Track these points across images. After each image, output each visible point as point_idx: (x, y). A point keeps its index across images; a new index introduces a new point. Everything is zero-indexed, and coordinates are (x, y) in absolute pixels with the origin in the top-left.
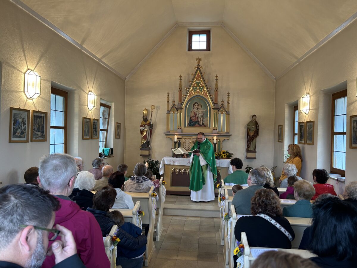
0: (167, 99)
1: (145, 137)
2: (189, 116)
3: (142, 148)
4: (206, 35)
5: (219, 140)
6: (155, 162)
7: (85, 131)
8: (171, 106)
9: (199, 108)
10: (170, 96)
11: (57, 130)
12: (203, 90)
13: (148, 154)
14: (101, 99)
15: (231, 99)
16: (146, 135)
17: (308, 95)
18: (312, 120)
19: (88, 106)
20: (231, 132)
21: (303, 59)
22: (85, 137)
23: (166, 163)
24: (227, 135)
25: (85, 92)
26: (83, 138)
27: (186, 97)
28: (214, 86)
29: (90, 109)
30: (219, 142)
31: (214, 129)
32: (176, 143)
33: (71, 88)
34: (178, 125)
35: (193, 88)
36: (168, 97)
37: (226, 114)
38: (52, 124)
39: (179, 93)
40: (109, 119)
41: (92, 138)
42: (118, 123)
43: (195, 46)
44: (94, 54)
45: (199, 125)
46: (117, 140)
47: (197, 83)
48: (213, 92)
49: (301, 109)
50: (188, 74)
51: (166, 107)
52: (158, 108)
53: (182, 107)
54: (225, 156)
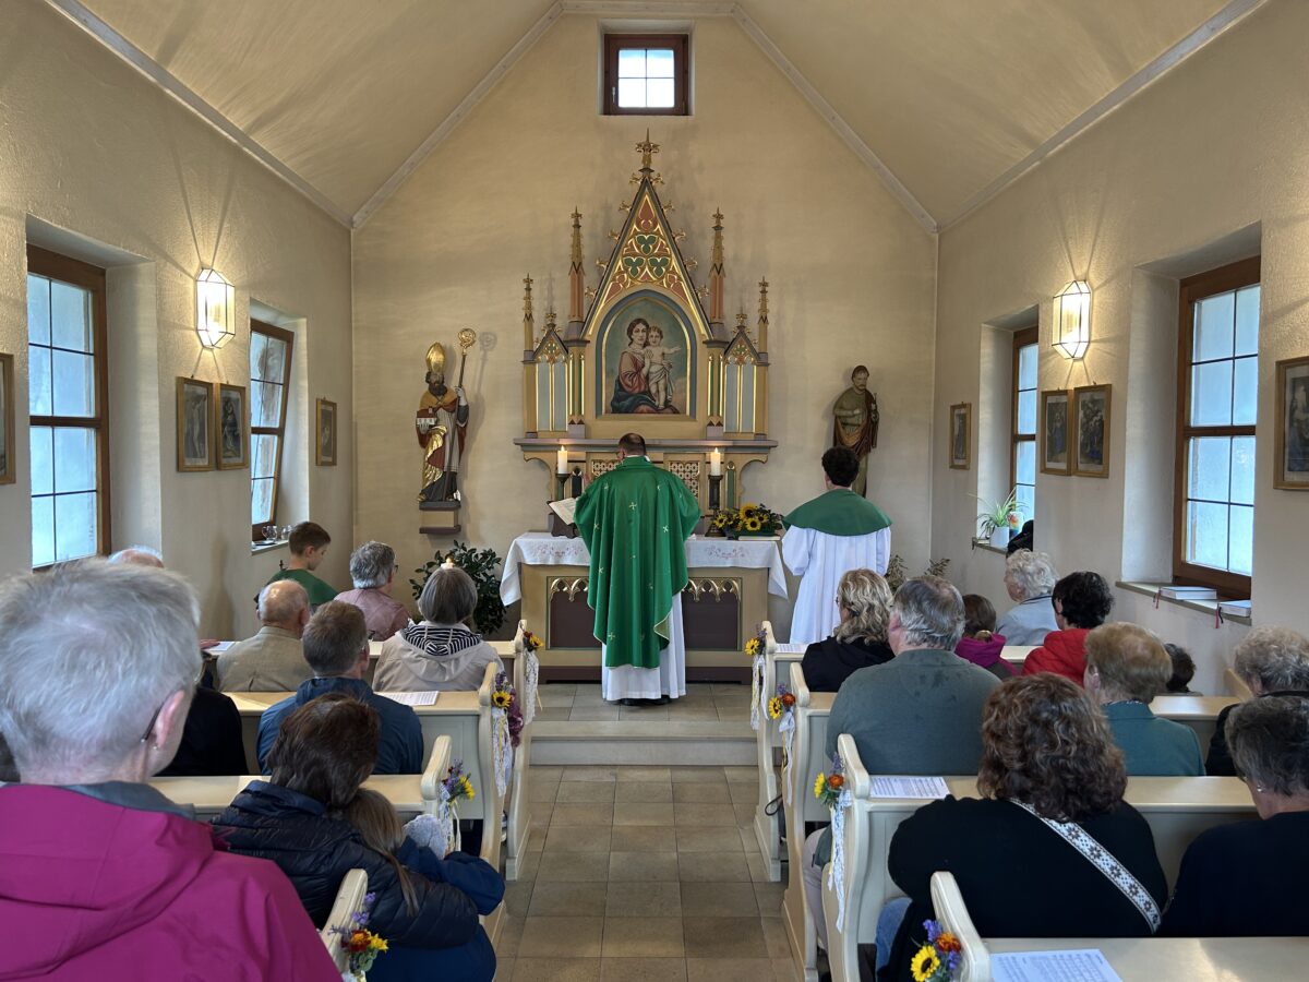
0: (523, 303)
1: (437, 459)
2: (612, 371)
3: (427, 500)
4: (672, 52)
5: (731, 464)
6: (480, 557)
7: (188, 434)
8: (539, 334)
9: (650, 340)
10: (534, 293)
11: (60, 431)
12: (667, 269)
13: (452, 526)
14: (253, 302)
15: (772, 306)
16: (441, 450)
17: (1084, 287)
18: (1100, 382)
19: (197, 330)
20: (773, 436)
21: (1061, 146)
22: (188, 463)
23: (529, 560)
24: (760, 447)
25: (184, 271)
26: (180, 467)
27: (599, 295)
28: (707, 255)
29: (207, 343)
30: (732, 473)
31: (711, 424)
32: (563, 479)
33: (117, 249)
34: (569, 410)
35: (628, 262)
36: (528, 298)
37: (753, 363)
38: (40, 408)
39: (573, 280)
40: (286, 385)
41: (218, 465)
42: (324, 402)
43: (628, 97)
44: (216, 108)
45: (653, 406)
46: (326, 472)
47: (641, 240)
48: (705, 278)
49: (1056, 340)
50: (607, 208)
51: (520, 337)
52: (488, 341)
53: (587, 338)
54: (753, 524)
